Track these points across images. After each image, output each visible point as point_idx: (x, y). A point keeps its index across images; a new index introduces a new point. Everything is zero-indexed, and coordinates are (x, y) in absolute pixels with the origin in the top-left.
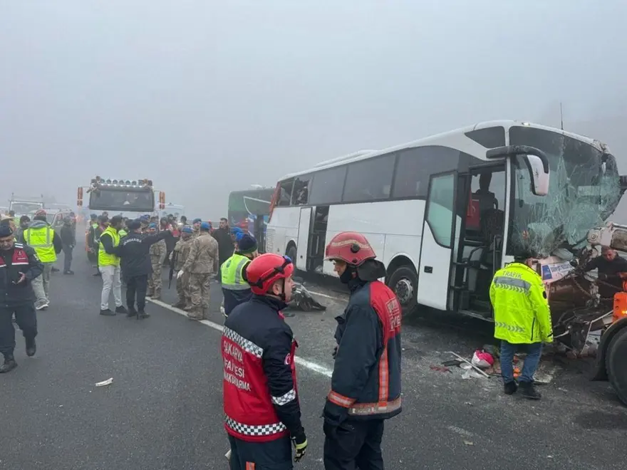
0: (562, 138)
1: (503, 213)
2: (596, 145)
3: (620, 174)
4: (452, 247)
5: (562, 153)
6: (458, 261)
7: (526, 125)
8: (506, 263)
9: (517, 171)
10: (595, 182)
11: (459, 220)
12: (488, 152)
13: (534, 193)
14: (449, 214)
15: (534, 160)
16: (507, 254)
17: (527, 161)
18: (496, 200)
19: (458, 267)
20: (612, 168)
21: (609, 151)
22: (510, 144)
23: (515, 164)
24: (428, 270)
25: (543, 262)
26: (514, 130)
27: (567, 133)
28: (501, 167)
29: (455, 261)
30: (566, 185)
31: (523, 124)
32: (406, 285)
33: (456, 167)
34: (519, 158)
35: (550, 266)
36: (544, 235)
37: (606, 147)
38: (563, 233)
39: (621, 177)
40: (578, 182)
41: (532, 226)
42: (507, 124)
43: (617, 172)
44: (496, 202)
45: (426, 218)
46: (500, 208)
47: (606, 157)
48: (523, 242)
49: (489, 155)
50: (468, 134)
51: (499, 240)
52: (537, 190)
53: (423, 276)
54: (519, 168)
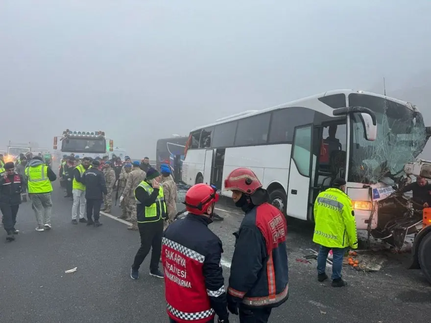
0: (385, 102)
1: (345, 153)
2: (409, 106)
3: (426, 126)
4: (310, 176)
5: (385, 112)
6: (315, 186)
7: (360, 92)
8: (347, 188)
9: (354, 124)
10: (409, 131)
11: (315, 157)
12: (334, 111)
13: (367, 139)
14: (308, 154)
15: (366, 117)
16: (348, 181)
17: (361, 117)
18: (340, 144)
19: (314, 190)
20: (420, 121)
21: (418, 110)
22: (349, 106)
23: (353, 119)
24: (294, 192)
25: (373, 187)
26: (353, 96)
27: (388, 98)
28: (344, 121)
29: (313, 186)
30: (388, 134)
31: (358, 92)
32: (278, 203)
33: (312, 122)
34: (356, 115)
35: (378, 190)
36: (374, 168)
37: (416, 107)
38: (387, 166)
39: (427, 128)
40: (396, 131)
41: (365, 161)
42: (347, 91)
43: (424, 125)
44: (340, 145)
45: (292, 156)
46: (343, 149)
47: (416, 114)
48: (359, 173)
49: (335, 114)
50: (320, 99)
51: (342, 172)
52: (368, 137)
53: (290, 197)
54: (356, 122)
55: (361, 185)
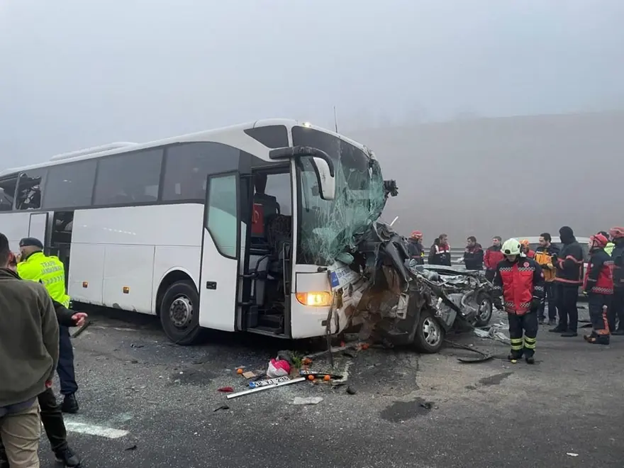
0: (339, 142)
1: (291, 218)
2: (365, 150)
3: (384, 180)
4: (238, 258)
5: (340, 157)
6: (245, 273)
7: (307, 125)
8: (296, 273)
9: (302, 173)
10: (364, 186)
11: (244, 226)
12: (271, 152)
13: (322, 197)
14: (233, 220)
15: (320, 162)
16: (298, 262)
17: (313, 163)
19: (245, 279)
20: (377, 172)
21: (374, 157)
22: (294, 145)
23: (300, 166)
24: (212, 285)
25: (331, 268)
26: (296, 130)
27: (342, 137)
28: (285, 169)
29: (242, 273)
30: (345, 189)
31: (304, 124)
32: (183, 304)
33: (235, 167)
34: (304, 160)
35: (337, 272)
36: (330, 241)
37: (372, 153)
38: (345, 237)
39: (385, 182)
40: (353, 186)
41: (317, 231)
42: (290, 123)
43: (381, 178)
45: (205, 225)
46: (284, 212)
47: (372, 163)
48: (313, 250)
49: (272, 156)
50: (249, 132)
51: (288, 248)
52: (324, 195)
53: (205, 294)
54: (303, 170)
55: (315, 268)
